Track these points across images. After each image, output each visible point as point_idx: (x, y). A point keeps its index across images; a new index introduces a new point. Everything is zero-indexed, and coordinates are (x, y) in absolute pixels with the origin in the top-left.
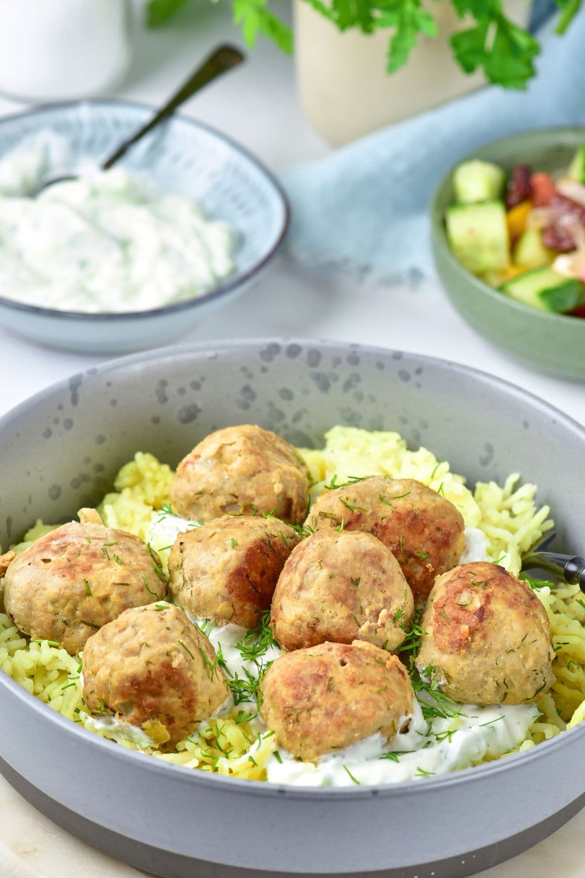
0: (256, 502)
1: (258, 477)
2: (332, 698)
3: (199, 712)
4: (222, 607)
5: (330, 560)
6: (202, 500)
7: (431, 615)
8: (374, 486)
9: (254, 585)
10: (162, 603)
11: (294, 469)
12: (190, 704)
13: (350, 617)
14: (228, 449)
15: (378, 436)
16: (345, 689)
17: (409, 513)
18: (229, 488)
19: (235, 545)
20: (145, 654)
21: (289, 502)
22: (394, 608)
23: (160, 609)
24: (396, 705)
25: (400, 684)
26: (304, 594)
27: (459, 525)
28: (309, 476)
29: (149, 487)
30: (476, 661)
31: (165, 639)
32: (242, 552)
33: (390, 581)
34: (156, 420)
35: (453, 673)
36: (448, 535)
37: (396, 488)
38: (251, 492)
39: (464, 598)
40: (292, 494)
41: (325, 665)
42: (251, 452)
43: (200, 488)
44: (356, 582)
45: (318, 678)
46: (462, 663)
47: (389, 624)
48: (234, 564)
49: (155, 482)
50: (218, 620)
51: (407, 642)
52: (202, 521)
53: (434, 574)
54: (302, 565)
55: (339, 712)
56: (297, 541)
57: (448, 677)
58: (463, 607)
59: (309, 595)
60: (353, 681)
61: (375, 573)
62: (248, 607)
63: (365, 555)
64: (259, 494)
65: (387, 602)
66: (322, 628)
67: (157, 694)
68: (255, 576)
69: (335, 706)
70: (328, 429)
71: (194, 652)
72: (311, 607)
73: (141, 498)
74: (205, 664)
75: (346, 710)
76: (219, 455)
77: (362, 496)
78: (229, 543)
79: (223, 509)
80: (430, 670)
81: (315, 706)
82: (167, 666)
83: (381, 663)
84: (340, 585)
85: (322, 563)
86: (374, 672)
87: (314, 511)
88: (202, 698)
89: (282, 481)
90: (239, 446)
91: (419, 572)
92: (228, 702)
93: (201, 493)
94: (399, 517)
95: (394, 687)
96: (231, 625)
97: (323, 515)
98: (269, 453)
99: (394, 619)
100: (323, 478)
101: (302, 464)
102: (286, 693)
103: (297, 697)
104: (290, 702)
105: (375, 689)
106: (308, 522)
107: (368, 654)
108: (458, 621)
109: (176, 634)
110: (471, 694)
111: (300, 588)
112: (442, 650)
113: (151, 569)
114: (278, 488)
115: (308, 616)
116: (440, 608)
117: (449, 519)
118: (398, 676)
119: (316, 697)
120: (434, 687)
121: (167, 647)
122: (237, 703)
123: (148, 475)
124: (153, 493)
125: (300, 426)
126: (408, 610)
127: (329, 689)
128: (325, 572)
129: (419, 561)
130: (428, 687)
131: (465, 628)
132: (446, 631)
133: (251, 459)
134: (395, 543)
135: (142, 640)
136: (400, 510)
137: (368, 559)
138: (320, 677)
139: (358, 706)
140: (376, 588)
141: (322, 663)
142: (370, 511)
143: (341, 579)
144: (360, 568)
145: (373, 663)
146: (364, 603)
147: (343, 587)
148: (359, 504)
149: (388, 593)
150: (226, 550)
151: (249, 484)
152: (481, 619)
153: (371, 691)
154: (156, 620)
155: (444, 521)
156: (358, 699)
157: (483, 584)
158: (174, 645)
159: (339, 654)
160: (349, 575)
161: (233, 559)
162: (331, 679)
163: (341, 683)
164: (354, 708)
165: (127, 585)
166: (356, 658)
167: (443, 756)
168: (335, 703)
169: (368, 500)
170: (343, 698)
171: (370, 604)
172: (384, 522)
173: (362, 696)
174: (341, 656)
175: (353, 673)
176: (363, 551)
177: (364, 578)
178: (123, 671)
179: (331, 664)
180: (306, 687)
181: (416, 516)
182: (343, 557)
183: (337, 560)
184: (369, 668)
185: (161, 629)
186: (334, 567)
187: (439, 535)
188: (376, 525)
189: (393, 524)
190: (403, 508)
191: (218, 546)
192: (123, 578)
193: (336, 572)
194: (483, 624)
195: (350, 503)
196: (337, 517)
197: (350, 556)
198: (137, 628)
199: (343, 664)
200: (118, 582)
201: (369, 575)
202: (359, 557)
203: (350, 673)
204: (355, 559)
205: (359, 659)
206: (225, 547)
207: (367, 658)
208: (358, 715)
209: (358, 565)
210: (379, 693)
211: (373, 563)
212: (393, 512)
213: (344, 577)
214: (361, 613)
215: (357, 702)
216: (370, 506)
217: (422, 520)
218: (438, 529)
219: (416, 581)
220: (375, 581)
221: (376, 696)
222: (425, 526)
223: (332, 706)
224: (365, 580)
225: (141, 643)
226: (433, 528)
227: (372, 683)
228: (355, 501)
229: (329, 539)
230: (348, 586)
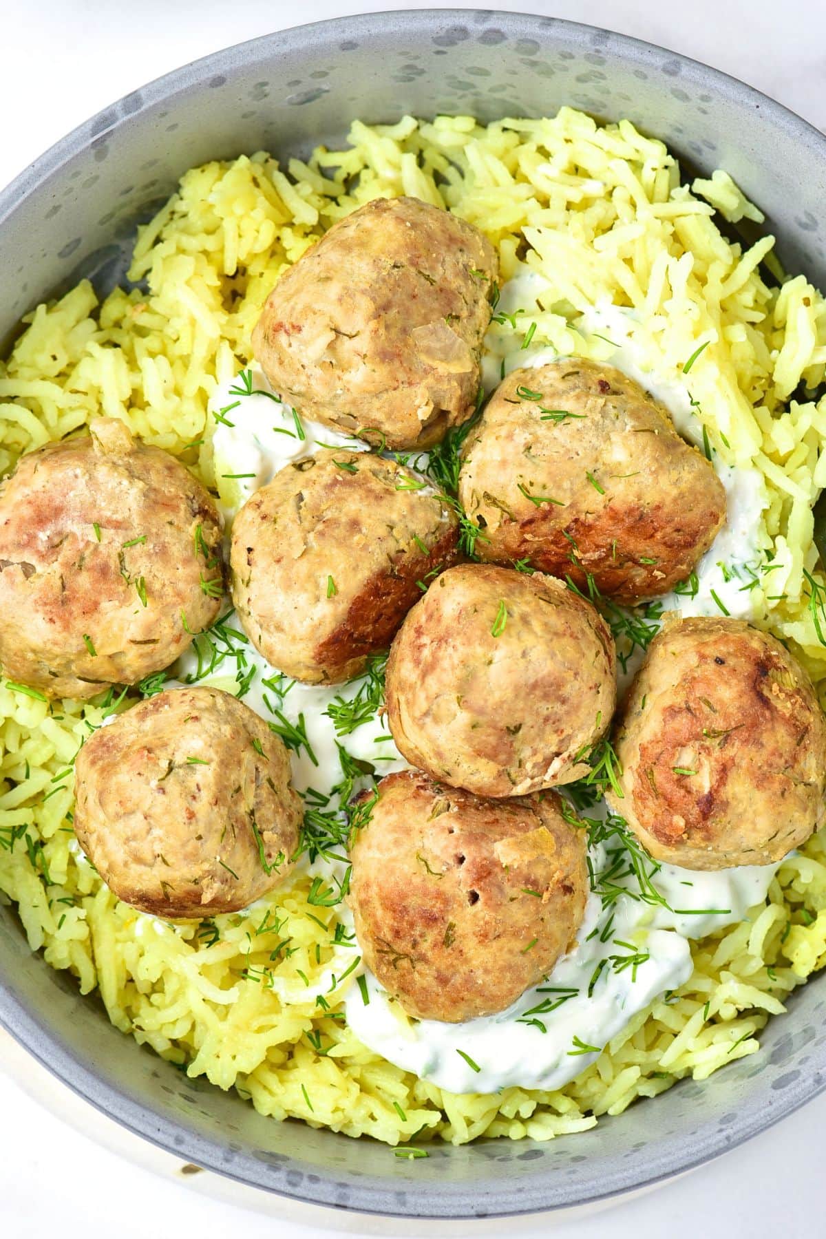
0: (387, 427)
1: (393, 395)
2: (448, 958)
4: (307, 672)
5: (476, 698)
9: (362, 639)
13: (501, 774)
16: (470, 946)
17: (630, 512)
18: (342, 405)
19: (333, 591)
20: (161, 872)
22: (575, 748)
25: (563, 911)
26: (431, 728)
31: (193, 857)
32: (343, 606)
33: (573, 711)
36: (695, 533)
37: (617, 457)
39: (687, 758)
40: (450, 405)
41: (444, 900)
42: (384, 356)
44: (514, 730)
45: (431, 920)
47: (566, 769)
54: (432, 687)
55: (457, 981)
58: (682, 780)
59: (439, 732)
60: (485, 936)
61: (548, 708)
63: (535, 686)
64: (391, 418)
65: (564, 744)
68: (363, 629)
69: (453, 969)
72: (440, 754)
75: (469, 981)
77: (556, 477)
78: (324, 582)
80: (625, 823)
81: (423, 958)
82: (194, 895)
83: (535, 892)
84: (488, 738)
85: (462, 702)
86: (520, 915)
89: (433, 394)
90: (364, 344)
91: (640, 575)
94: (615, 515)
95: (552, 926)
96: (321, 687)
97: (490, 501)
99: (576, 759)
102: (382, 915)
103: (397, 933)
104: (387, 934)
105: (518, 945)
107: (516, 878)
108: (671, 803)
109: (211, 845)
111: (427, 714)
112: (643, 822)
114: (424, 412)
115: (434, 763)
116: (648, 762)
117: (700, 509)
118: (562, 900)
119: (425, 947)
121: (195, 870)
127: (447, 941)
128: (465, 716)
129: (642, 566)
131: (679, 820)
132: (651, 804)
133: (381, 373)
134: (605, 546)
135: (158, 849)
136: (617, 504)
137: (538, 693)
138: (435, 920)
139: (489, 978)
140: (549, 729)
141: (440, 895)
142: (567, 503)
143: (490, 731)
144: (522, 710)
145: (521, 896)
146: (526, 753)
147: (493, 740)
148: (552, 493)
149: (568, 731)
150: (317, 599)
152: (705, 816)
153: (511, 951)
154: (182, 816)
155: (689, 516)
156: (489, 966)
157: (721, 737)
158: (206, 866)
159: (469, 882)
160: (502, 724)
161: (328, 620)
162: (451, 927)
163: (464, 936)
164: (480, 982)
165: (154, 641)
166: (495, 891)
167: (619, 1003)
168: (452, 966)
169: (567, 483)
170: (466, 961)
171: (535, 753)
172: (590, 518)
173: (495, 961)
174: (471, 886)
175: (486, 923)
176: (532, 681)
177: (529, 721)
178: (127, 883)
179: (454, 897)
180: (412, 926)
181: (641, 517)
182: (497, 696)
183: (486, 701)
184: (514, 906)
185: (188, 841)
186: (481, 712)
187: (677, 537)
188: (576, 521)
189: (605, 522)
190: (624, 502)
191: (306, 590)
193: (482, 719)
194: (709, 823)
195: (535, 491)
196: (512, 510)
197: (509, 694)
198: (152, 821)
199: (474, 898)
200: (139, 638)
201: (538, 714)
202: (523, 694)
203: (482, 923)
204: (517, 696)
205: (501, 889)
206: (317, 593)
207: (513, 886)
208: (486, 993)
209: (521, 704)
210: (523, 953)
211: (546, 697)
212: (605, 507)
213: (495, 728)
214: (520, 766)
215: (486, 971)
216: (568, 494)
217: (652, 522)
218: (679, 529)
219: (634, 585)
220: (546, 719)
221: (519, 960)
222: (656, 530)
223: (447, 969)
224: (530, 724)
225: (156, 853)
226: (669, 530)
227: (516, 934)
228: (544, 487)
229: (479, 650)
230: (501, 738)
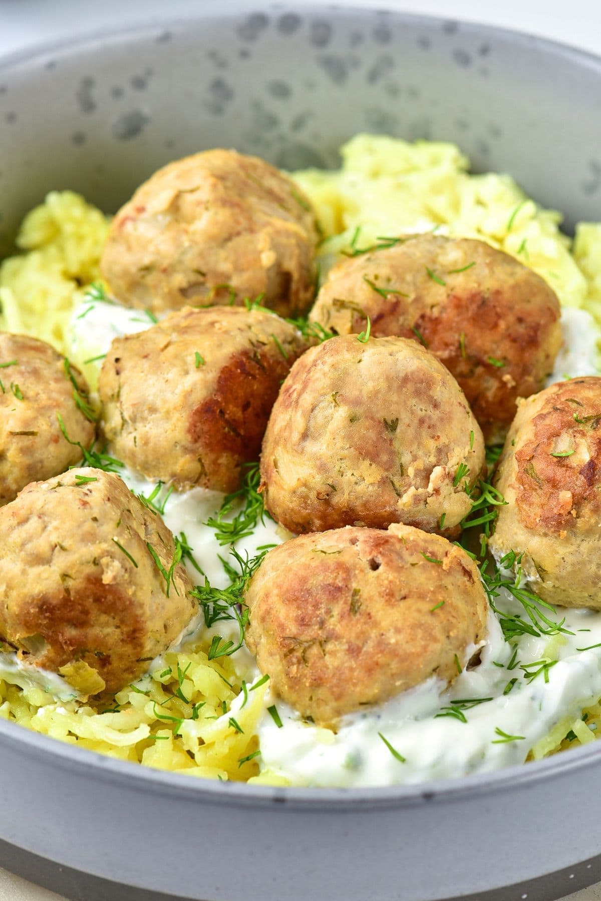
0: (235, 282)
1: (237, 242)
2: (357, 625)
3: (148, 645)
4: (184, 463)
5: (351, 392)
6: (150, 279)
7: (511, 469)
8: (418, 252)
9: (233, 425)
10: (86, 471)
11: (292, 226)
12: (134, 636)
13: (385, 482)
14: (188, 200)
15: (424, 152)
16: (378, 608)
17: (473, 297)
18: (191, 260)
19: (201, 364)
20: (60, 563)
21: (286, 277)
22: (453, 463)
23: (81, 483)
24: (461, 628)
25: (466, 592)
26: (311, 447)
27: (552, 311)
28: (317, 228)
29: (71, 247)
30: (585, 547)
31: (90, 538)
32: (212, 375)
33: (446, 419)
34: (79, 139)
35: (548, 566)
36: (536, 328)
37: (452, 256)
38: (225, 266)
39: (563, 445)
40: (291, 265)
41: (346, 570)
42: (225, 202)
43: (147, 260)
44: (391, 426)
45: (335, 591)
46: (562, 551)
47: (446, 488)
48: (199, 396)
49: (80, 238)
50: (178, 482)
51: (475, 514)
52: (151, 311)
53: (515, 392)
54: (307, 399)
55: (369, 647)
56: (300, 349)
57: (541, 570)
58: (561, 461)
59: (319, 447)
60: (391, 596)
61: (421, 408)
62: (224, 459)
63: (405, 380)
64: (238, 269)
65: (442, 453)
66: (340, 500)
67: (81, 623)
68: (234, 411)
69: (363, 636)
70: (346, 139)
71: (137, 553)
72: (323, 468)
73: (57, 267)
74: (157, 570)
75: (381, 644)
76: (175, 207)
77: (399, 271)
78: (191, 359)
79: (184, 292)
80: (513, 559)
81: (332, 636)
82: (95, 581)
83: (434, 561)
84: (367, 432)
85: (337, 397)
86: (423, 579)
87: (325, 297)
88: (153, 625)
89: (275, 247)
90: (205, 194)
91: (491, 388)
92: (196, 623)
93: (148, 269)
94: (459, 304)
95: (457, 600)
96: (199, 490)
97: (340, 304)
98: (252, 200)
99: (454, 480)
100: (341, 229)
101: (305, 207)
102: (285, 614)
103: (303, 622)
104: (292, 629)
105: (426, 606)
106: (315, 315)
107: (414, 548)
108: (554, 484)
109: (108, 528)
110: (575, 594)
111: (305, 436)
112: (531, 529)
113: (71, 404)
114: (267, 259)
115: (318, 482)
116: (526, 460)
117: (537, 302)
118: (462, 579)
119: (333, 623)
120: (520, 583)
121: (94, 550)
122: (210, 621)
123: (68, 228)
124: (75, 258)
125: (304, 137)
126: (476, 462)
127: (353, 609)
128: (342, 413)
129: (492, 371)
130: (509, 584)
131: (566, 496)
132: (536, 499)
133: (223, 215)
134: (452, 344)
135: (54, 539)
136: (459, 292)
137: (410, 387)
138: (339, 589)
139: (400, 637)
140: (425, 433)
141: (340, 566)
142: (412, 296)
143: (368, 423)
144: (397, 403)
145: (421, 563)
146: (406, 458)
147: (372, 435)
148: (395, 285)
149: (444, 440)
150: (187, 373)
151: (222, 254)
152: (591, 482)
153: (419, 611)
154: (77, 505)
155: (528, 307)
156: (400, 625)
157: (592, 421)
158: (104, 546)
159: (368, 549)
160: (380, 415)
161: (199, 387)
162: (356, 592)
163: (371, 599)
164: (393, 641)
165: (33, 434)
166: (394, 557)
167: (536, 705)
168: (363, 633)
169: (409, 277)
170: (376, 624)
171: (415, 458)
172: (436, 312)
173: (405, 620)
174: (370, 553)
175: (390, 582)
176: (402, 375)
177: (405, 418)
178: (25, 591)
179: (355, 566)
180: (316, 606)
181: (484, 303)
182: (371, 385)
183: (361, 391)
184: (416, 572)
185: (84, 522)
186: (357, 402)
187: (521, 329)
188: (423, 317)
189: (450, 315)
190: (465, 289)
191: (174, 365)
192: (27, 423)
193: (359, 411)
194: (595, 489)
195: (380, 284)
196: (361, 307)
197: (382, 385)
198: (46, 519)
199: (375, 566)
200: (18, 430)
201: (412, 413)
202: (395, 385)
203: (386, 582)
204: (389, 388)
205: (401, 557)
206: (185, 368)
207: (412, 555)
208: (401, 652)
209: (395, 398)
210: (432, 613)
211: (418, 393)
212: (448, 296)
213: (372, 418)
214: (402, 475)
215: (398, 631)
216: (412, 288)
217: (494, 307)
218: (520, 320)
219: (487, 401)
220: (422, 422)
221: (428, 619)
222: (499, 316)
223: (358, 637)
224: (407, 421)
225: (53, 544)
226: (511, 318)
227: (422, 597)
228: (389, 280)
229: (348, 356)
230: (380, 433)
